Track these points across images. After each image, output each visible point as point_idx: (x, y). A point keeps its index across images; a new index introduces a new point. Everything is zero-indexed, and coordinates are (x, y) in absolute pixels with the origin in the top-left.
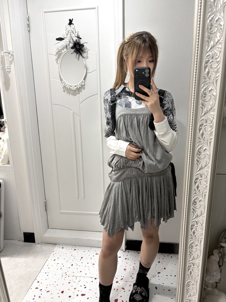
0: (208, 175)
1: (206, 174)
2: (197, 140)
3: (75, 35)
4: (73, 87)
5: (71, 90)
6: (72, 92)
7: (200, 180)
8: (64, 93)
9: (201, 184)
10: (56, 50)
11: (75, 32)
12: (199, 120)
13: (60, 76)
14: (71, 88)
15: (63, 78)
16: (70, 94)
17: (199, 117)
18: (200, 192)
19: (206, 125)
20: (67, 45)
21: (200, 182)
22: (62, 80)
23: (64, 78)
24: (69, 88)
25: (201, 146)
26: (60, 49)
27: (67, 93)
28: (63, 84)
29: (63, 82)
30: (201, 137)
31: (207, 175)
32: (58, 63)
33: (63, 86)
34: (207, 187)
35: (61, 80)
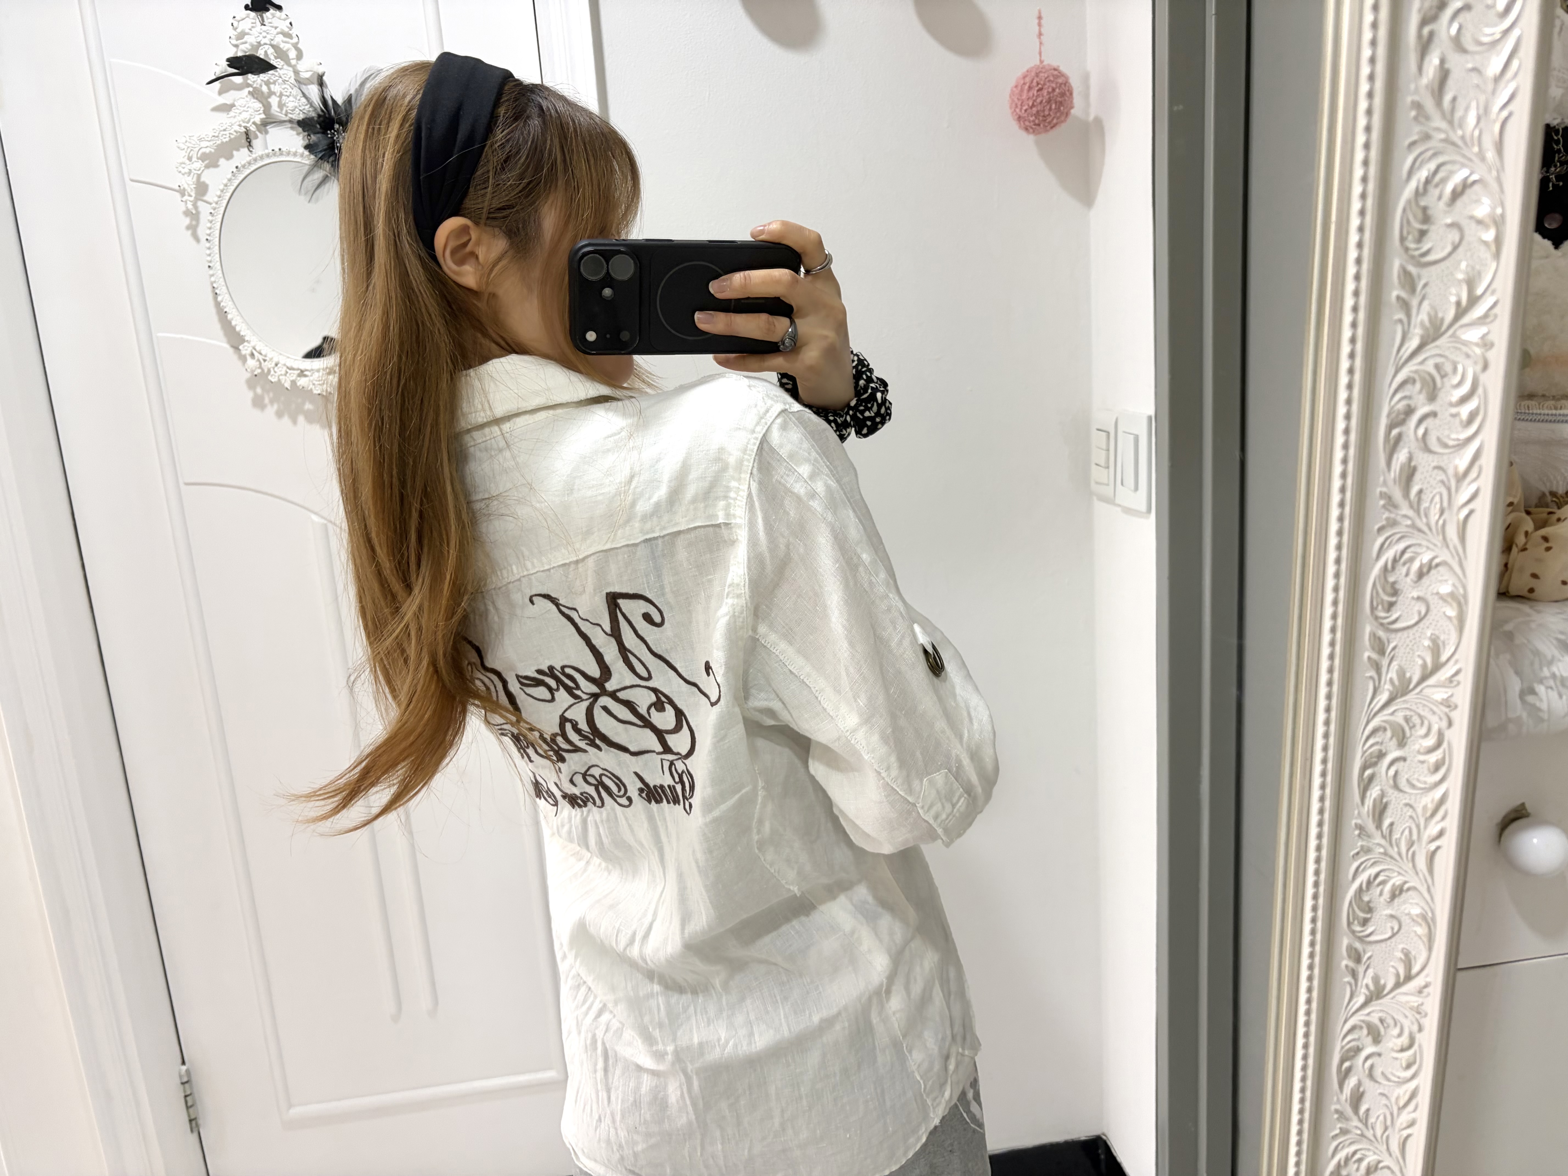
0: (1420, 1029)
1: (1409, 1025)
2: (1352, 843)
3: (296, 73)
4: (316, 375)
5: (306, 393)
6: (308, 406)
7: (1367, 1058)
8: (256, 412)
9: (1380, 1079)
10: (181, 156)
11: (292, 54)
12: (1361, 730)
13: (222, 314)
14: (302, 382)
15: (241, 328)
16: (301, 419)
17: (1360, 717)
18: (1372, 1120)
19: (1404, 759)
20: (253, 128)
21: (1372, 1067)
22: (242, 340)
23: (249, 327)
24: (293, 383)
25: (1373, 871)
26: (207, 150)
27: (279, 414)
28: (251, 363)
29: (245, 349)
30: (1371, 826)
31: (1415, 1028)
32: (203, 238)
33: (248, 375)
34: (1413, 1095)
35: (235, 340)
